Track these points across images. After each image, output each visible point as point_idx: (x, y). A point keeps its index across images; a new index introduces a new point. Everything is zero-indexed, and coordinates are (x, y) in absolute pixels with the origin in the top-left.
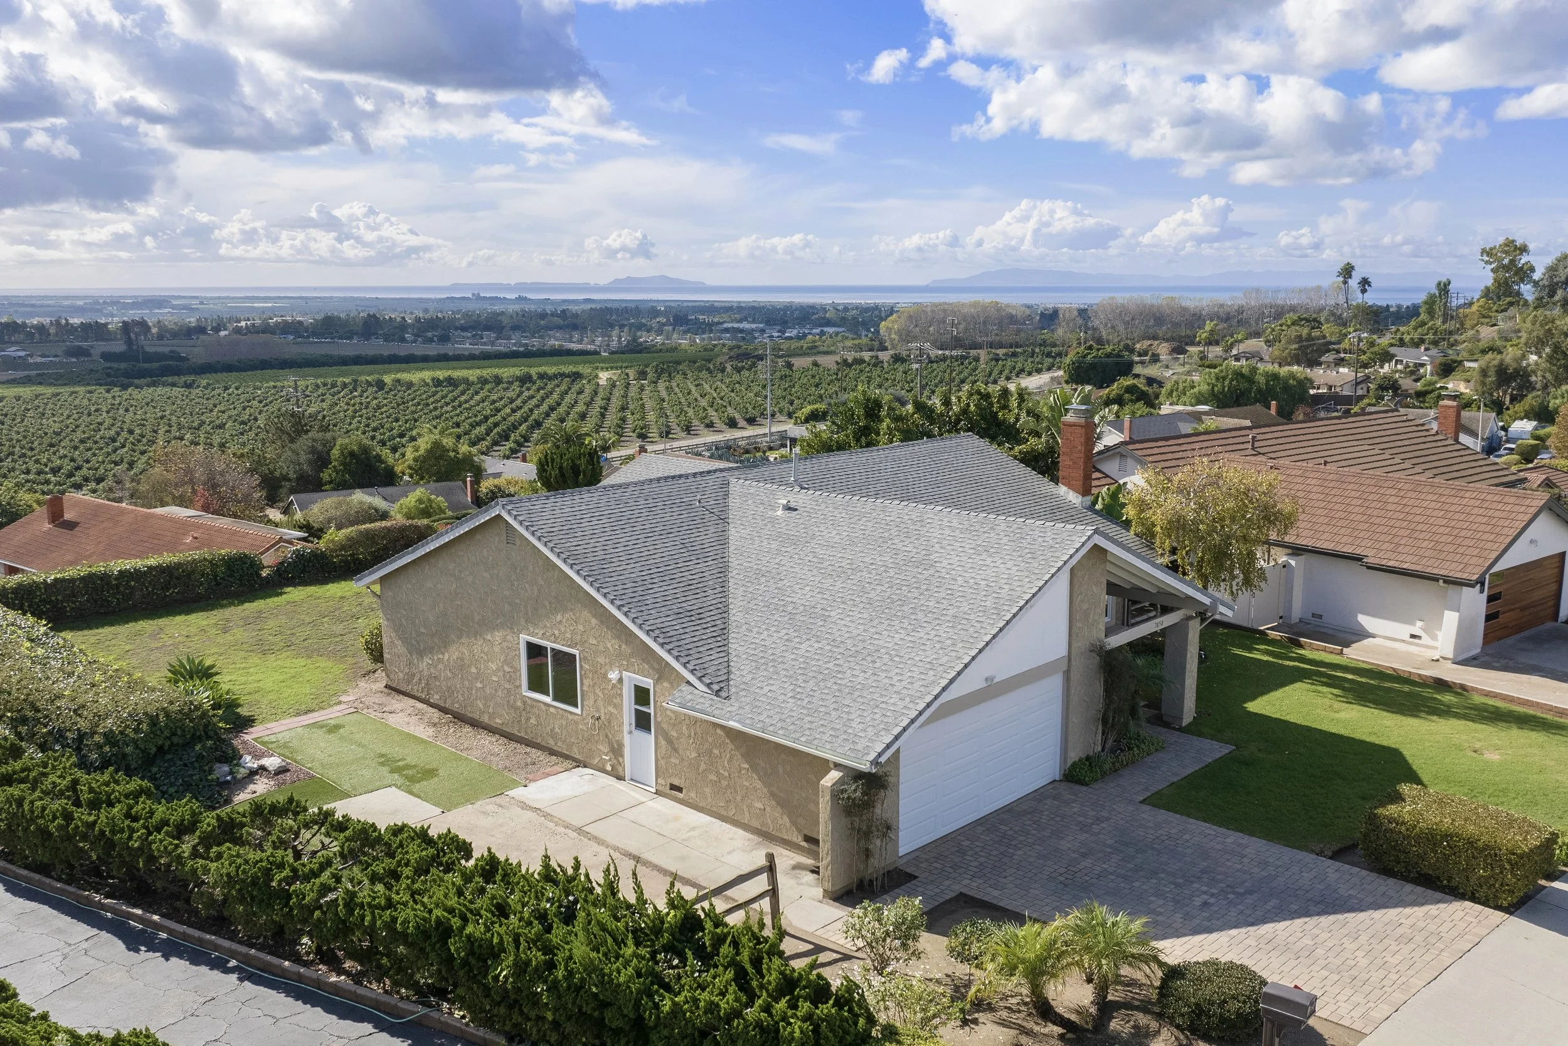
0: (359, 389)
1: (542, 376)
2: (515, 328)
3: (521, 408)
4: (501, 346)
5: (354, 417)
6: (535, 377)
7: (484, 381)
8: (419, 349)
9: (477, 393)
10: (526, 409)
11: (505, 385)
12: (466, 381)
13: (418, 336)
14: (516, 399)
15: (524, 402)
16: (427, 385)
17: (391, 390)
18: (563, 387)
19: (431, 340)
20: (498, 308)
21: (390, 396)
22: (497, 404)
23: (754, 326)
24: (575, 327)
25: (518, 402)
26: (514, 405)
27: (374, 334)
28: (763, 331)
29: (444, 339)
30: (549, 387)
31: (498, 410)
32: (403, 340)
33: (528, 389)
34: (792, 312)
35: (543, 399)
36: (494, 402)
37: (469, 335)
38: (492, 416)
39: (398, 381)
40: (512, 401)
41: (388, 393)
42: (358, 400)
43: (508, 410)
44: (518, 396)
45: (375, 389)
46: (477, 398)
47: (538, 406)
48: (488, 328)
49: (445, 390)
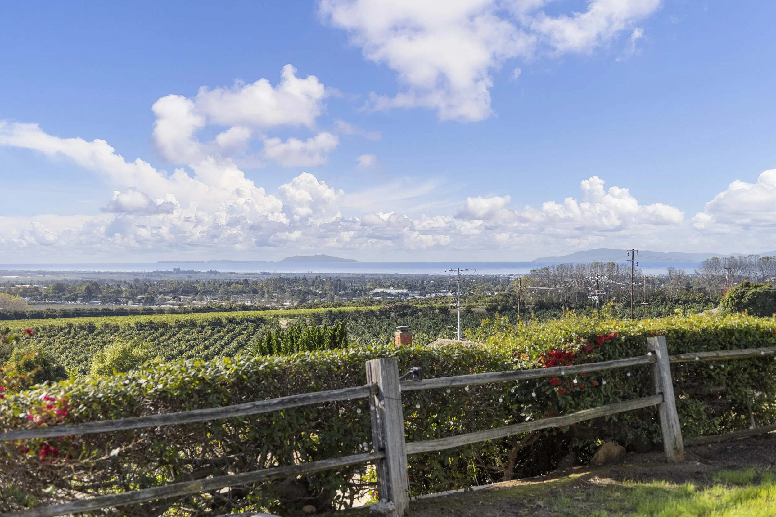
0: (73, 332)
1: (231, 321)
2: (208, 292)
3: (213, 345)
4: (197, 304)
5: (63, 352)
6: (224, 321)
7: (180, 325)
8: (129, 306)
9: (174, 335)
10: (218, 345)
11: (199, 329)
12: (165, 325)
13: (129, 298)
14: (209, 339)
15: (216, 341)
16: (132, 328)
17: (100, 333)
18: (250, 330)
19: (139, 301)
20: (194, 278)
21: (99, 337)
22: (192, 342)
23: (399, 291)
24: (255, 291)
25: (211, 341)
26: (207, 343)
27: (94, 297)
28: (407, 295)
29: (150, 300)
30: (237, 330)
31: (192, 347)
32: (117, 301)
33: (219, 332)
34: (429, 282)
35: (232, 339)
36: (189, 341)
37: (170, 298)
38: (186, 351)
39: (107, 325)
40: (205, 340)
41: (97, 335)
42: (70, 340)
43: (202, 347)
44: (210, 337)
45: (87, 332)
46: (174, 339)
47: (228, 344)
48: (185, 292)
49: (147, 333)
